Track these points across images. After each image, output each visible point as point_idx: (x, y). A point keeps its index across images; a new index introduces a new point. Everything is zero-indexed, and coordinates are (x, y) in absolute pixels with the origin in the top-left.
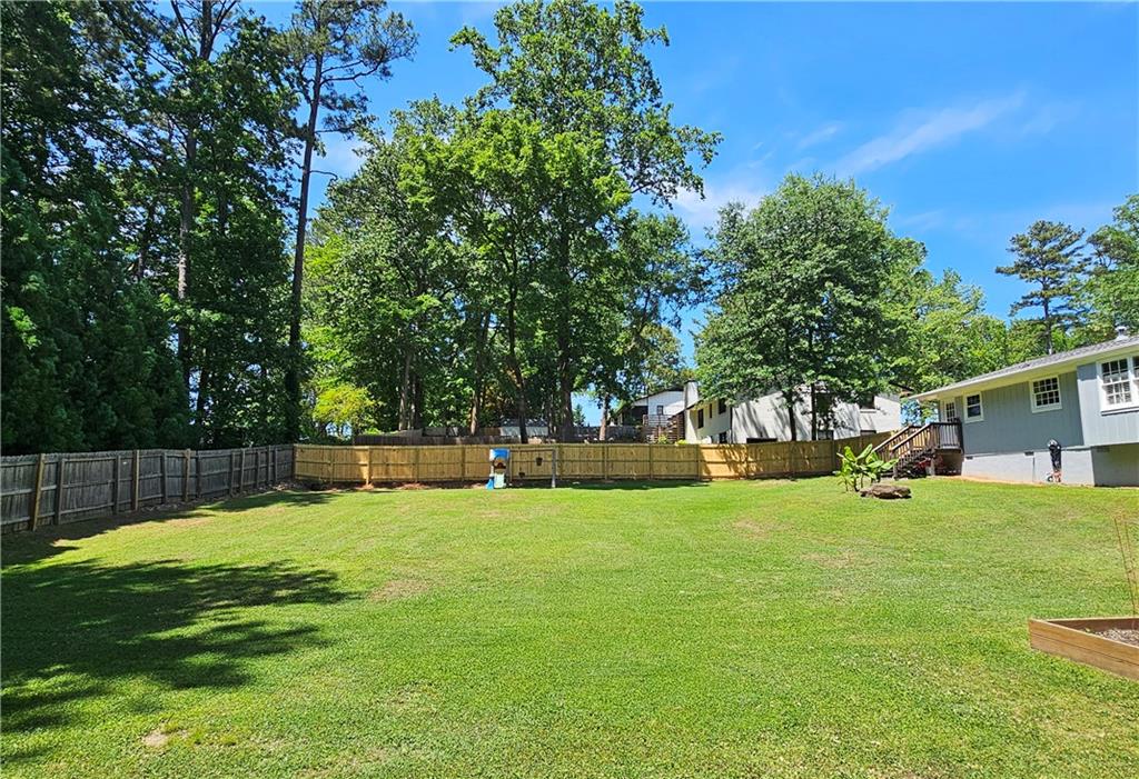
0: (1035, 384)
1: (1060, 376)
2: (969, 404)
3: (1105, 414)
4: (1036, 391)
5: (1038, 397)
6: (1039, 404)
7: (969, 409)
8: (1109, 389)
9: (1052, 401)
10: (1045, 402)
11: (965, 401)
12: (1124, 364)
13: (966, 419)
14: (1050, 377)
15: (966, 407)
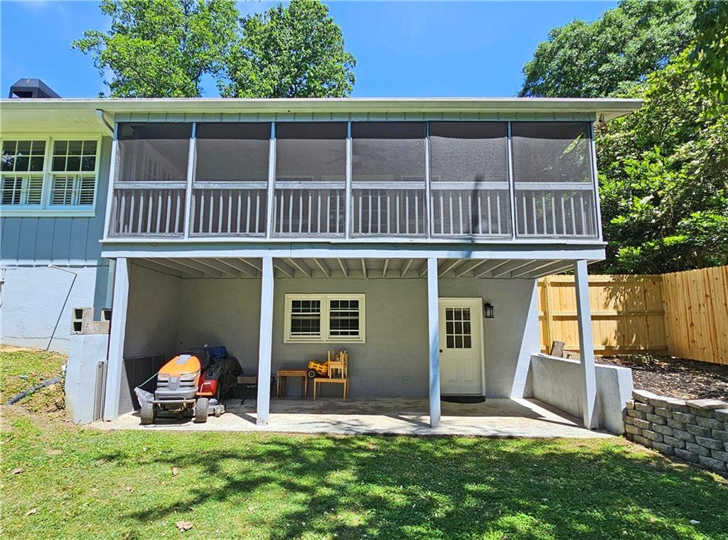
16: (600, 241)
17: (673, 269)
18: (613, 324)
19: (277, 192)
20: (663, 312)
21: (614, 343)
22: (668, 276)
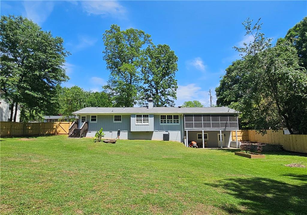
0: (115, 116)
1: (122, 115)
2: (92, 118)
3: (136, 125)
4: (115, 117)
5: (115, 119)
6: (115, 120)
7: (92, 119)
8: (137, 120)
9: (119, 120)
10: (117, 120)
11: (91, 117)
12: (141, 116)
13: (91, 122)
14: (119, 115)
15: (91, 118)
16: (238, 128)
17: (249, 129)
18: (241, 137)
19: (203, 123)
20: (248, 135)
21: (242, 140)
22: (249, 130)
